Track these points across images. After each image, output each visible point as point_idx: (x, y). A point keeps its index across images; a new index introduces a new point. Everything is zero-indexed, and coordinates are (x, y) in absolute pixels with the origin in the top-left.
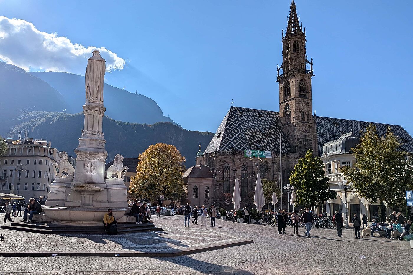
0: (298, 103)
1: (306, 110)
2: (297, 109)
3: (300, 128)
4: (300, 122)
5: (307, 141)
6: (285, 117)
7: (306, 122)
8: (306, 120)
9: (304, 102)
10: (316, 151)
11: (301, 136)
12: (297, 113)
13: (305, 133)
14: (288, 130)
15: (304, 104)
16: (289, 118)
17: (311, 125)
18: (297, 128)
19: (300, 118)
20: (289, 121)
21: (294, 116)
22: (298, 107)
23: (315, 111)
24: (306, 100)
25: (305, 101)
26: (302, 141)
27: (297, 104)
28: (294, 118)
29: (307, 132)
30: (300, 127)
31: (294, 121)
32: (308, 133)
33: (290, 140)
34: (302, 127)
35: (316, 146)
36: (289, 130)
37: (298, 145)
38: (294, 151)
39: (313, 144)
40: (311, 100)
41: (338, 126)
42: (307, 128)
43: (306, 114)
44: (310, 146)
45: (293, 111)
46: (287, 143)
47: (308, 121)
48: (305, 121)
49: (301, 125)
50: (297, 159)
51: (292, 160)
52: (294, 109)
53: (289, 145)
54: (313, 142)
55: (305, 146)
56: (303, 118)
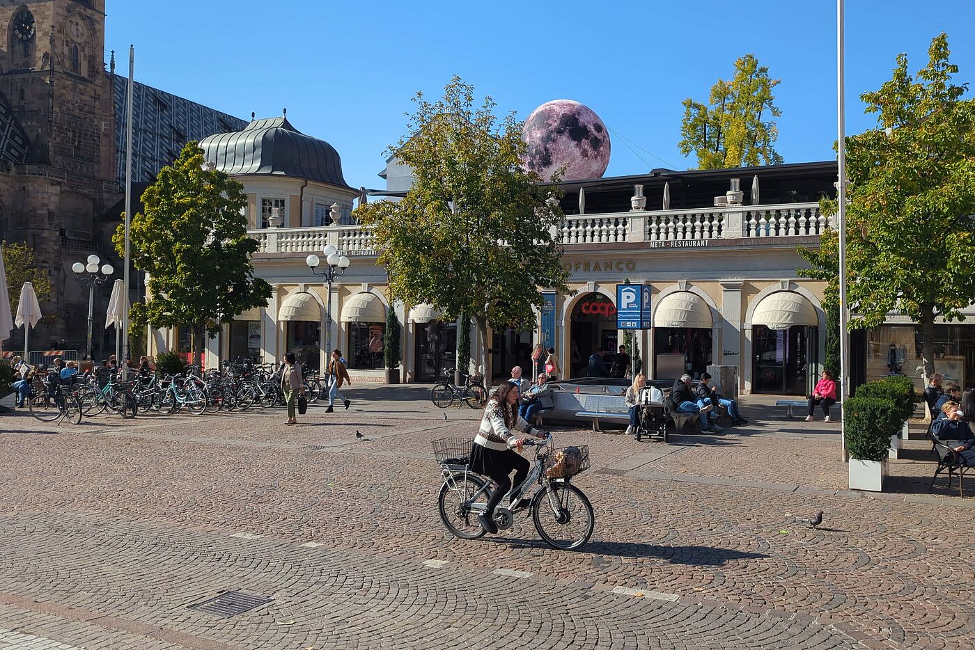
0: (61, 11)
1: (85, 42)
2: (59, 32)
3: (64, 91)
4: (65, 73)
5: (86, 135)
6: (12, 47)
7: (83, 79)
8: (84, 72)
9: (83, 17)
10: (111, 169)
11: (66, 116)
12: (58, 43)
13: (81, 110)
14: (22, 91)
15: (80, 21)
16: (27, 53)
17: (99, 91)
18: (57, 91)
19: (67, 63)
20: (27, 64)
21: (48, 49)
22: (60, 25)
23: (113, 52)
24: (88, 10)
25: (85, 13)
26: (70, 134)
27: (57, 14)
28: (46, 55)
29: (87, 109)
30: (64, 88)
31: (48, 68)
32: (89, 112)
33: (29, 124)
34: (71, 90)
35: (110, 154)
36: (28, 93)
37: (58, 143)
38: (44, 161)
39: (102, 148)
40: (102, 16)
41: (165, 111)
42: (85, 98)
43: (86, 53)
44: (94, 152)
45: (46, 34)
46: (18, 132)
47: (89, 76)
48: (82, 75)
49: (69, 83)
50: (52, 185)
51: (36, 185)
52: (46, 26)
53: (26, 140)
54: (104, 141)
55: (77, 148)
56: (76, 65)
